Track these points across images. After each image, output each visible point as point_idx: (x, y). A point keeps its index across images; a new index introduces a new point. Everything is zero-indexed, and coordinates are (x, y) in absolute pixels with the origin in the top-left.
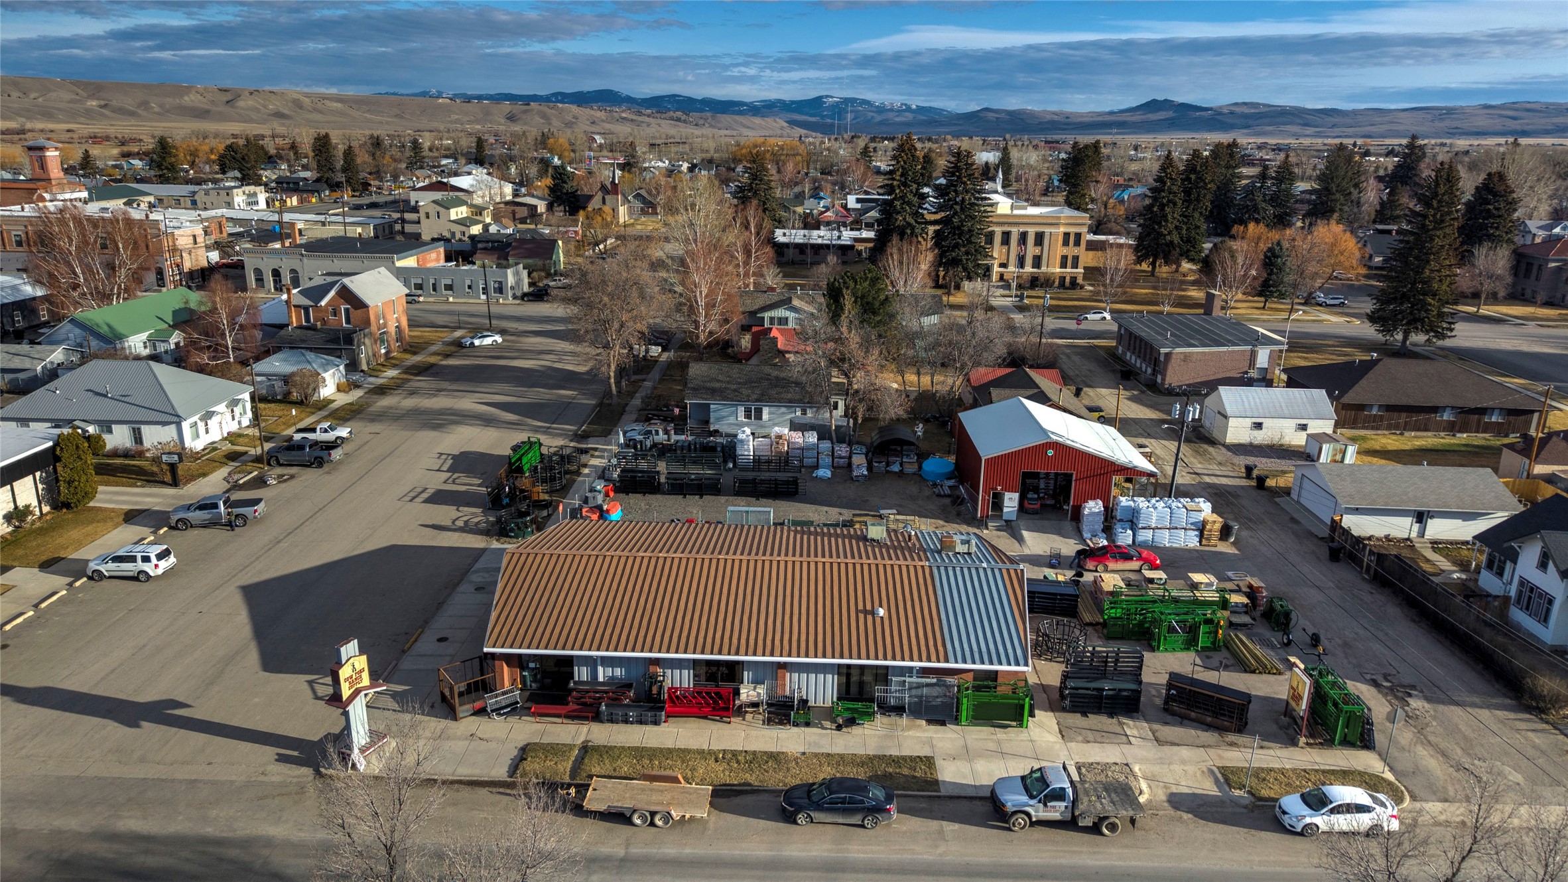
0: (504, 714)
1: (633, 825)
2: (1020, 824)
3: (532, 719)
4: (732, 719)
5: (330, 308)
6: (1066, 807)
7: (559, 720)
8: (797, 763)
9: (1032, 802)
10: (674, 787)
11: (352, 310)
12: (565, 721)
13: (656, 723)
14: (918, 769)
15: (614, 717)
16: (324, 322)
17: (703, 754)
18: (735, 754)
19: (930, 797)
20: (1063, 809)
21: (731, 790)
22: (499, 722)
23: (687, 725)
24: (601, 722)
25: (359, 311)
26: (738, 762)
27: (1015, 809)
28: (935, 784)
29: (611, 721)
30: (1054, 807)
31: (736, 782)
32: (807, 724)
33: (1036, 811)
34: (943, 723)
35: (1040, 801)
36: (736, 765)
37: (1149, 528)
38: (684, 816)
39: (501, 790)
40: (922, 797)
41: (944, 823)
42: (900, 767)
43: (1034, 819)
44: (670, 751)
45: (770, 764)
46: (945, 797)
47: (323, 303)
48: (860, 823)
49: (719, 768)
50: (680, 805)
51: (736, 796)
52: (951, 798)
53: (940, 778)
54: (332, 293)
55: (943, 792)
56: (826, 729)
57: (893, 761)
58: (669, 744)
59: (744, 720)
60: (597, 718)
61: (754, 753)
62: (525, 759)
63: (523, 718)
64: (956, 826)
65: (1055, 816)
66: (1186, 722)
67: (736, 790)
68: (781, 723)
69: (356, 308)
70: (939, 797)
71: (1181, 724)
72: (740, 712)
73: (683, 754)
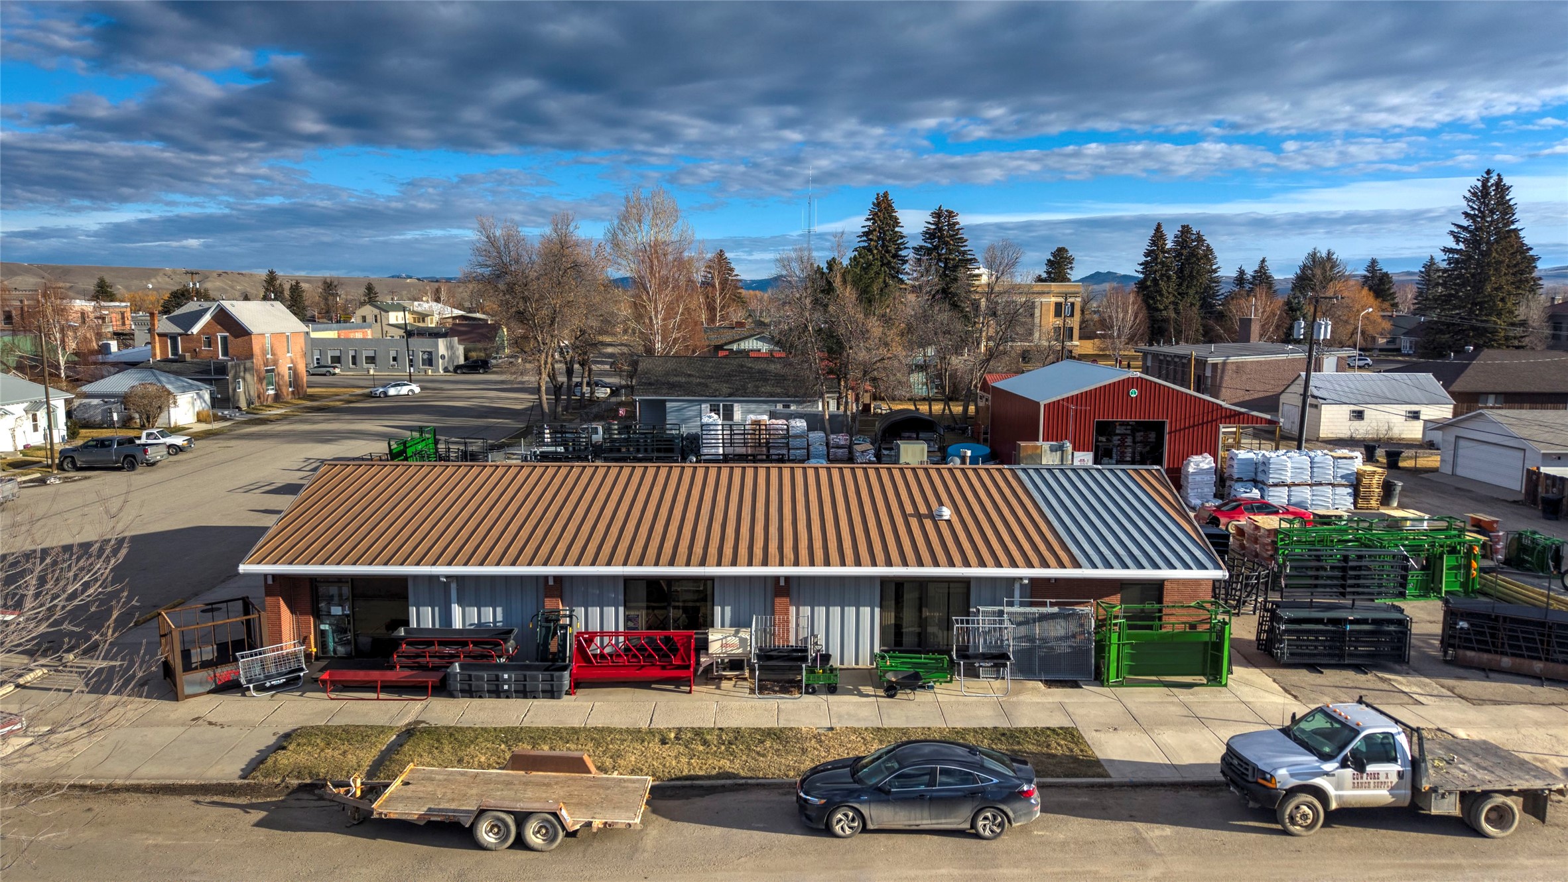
0: (272, 688)
1: (479, 846)
2: (1304, 816)
3: (324, 695)
4: (694, 688)
5: (203, 338)
6: (1400, 775)
7: (374, 696)
8: (820, 742)
9: (1329, 766)
10: (575, 779)
11: (231, 338)
12: (382, 696)
13: (552, 693)
14: (1054, 745)
15: (474, 683)
16: (194, 352)
17: (637, 735)
18: (698, 733)
19: (1092, 786)
20: (1394, 779)
21: (692, 787)
22: (260, 700)
23: (611, 698)
24: (451, 695)
25: (240, 340)
26: (705, 743)
27: (1295, 782)
28: (1094, 765)
29: (470, 692)
30: (1375, 775)
31: (701, 773)
32: (832, 690)
33: (1338, 787)
34: (1075, 685)
35: (1343, 765)
36: (701, 748)
37: (1283, 484)
38: (589, 824)
39: (215, 798)
40: (1076, 786)
41: (1139, 826)
42: (1019, 743)
43: (1334, 806)
44: (575, 731)
45: (768, 744)
46: (1121, 786)
47: (195, 330)
48: (967, 826)
49: (668, 752)
50: (582, 804)
51: (702, 796)
52: (1135, 786)
53: (1100, 755)
54: (207, 317)
55: (1115, 777)
56: (868, 696)
57: (1003, 735)
58: (576, 723)
59: (718, 688)
60: (442, 689)
61: (737, 731)
62: (284, 748)
63: (308, 694)
64: (1168, 830)
65: (1380, 795)
66: (1492, 675)
67: (701, 787)
68: (785, 690)
69: (236, 337)
70: (1110, 786)
71: (1488, 678)
72: (710, 677)
73: (600, 736)
